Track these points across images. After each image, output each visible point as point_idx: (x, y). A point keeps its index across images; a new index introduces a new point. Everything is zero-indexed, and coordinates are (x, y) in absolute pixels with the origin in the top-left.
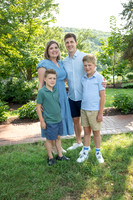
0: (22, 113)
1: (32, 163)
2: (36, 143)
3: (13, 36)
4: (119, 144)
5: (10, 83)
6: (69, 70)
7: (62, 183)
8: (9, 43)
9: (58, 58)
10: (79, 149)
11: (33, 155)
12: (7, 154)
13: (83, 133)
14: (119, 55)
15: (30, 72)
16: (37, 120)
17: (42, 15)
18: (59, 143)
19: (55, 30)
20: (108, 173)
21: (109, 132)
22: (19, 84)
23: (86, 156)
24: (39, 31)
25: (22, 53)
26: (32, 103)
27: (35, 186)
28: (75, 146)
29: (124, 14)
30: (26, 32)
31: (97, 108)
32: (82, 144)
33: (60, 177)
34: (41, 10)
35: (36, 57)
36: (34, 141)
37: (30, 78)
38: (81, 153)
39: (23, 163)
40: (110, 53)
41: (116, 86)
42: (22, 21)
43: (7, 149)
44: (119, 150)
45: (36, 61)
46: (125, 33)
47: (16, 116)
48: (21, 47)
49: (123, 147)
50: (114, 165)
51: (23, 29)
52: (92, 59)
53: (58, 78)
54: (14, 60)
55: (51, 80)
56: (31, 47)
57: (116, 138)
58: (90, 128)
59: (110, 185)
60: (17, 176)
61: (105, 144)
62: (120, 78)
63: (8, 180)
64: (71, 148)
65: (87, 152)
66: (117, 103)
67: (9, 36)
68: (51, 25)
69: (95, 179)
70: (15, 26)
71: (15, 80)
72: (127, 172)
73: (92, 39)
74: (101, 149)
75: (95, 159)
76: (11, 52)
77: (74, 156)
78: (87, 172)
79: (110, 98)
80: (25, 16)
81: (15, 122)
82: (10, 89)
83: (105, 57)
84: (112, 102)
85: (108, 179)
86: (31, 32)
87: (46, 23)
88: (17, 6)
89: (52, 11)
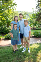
0: (5, 37)
2: (10, 46)
3: (3, 14)
4: (35, 47)
5: (2, 28)
8: (2, 16)
10: (23, 48)
11: (9, 50)
12: (1, 50)
14: (35, 19)
15: (8, 25)
19: (16, 12)
20: (31, 56)
21: (32, 43)
22: (5, 28)
24: (11, 12)
25: (6, 19)
26: (9, 34)
27: (9, 60)
28: (21, 47)
29: (36, 7)
30: (7, 12)
32: (23, 47)
33: (17, 57)
34: (12, 6)
35: (10, 20)
36: (9, 45)
37: (8, 26)
39: (6, 52)
40: (32, 19)
41: (34, 29)
42: (6, 9)
43: (1, 48)
44: (35, 49)
45: (10, 21)
47: (4, 38)
48: (6, 17)
50: (33, 53)
51: (6, 11)
54: (3, 21)
56: (9, 17)
57: (34, 45)
59: (32, 60)
60: (4, 56)
61: (30, 47)
62: (35, 27)
64: (20, 48)
65: (25, 49)
66: (34, 34)
67: (2, 14)
68: (15, 10)
69: (28, 58)
70: (4, 11)
72: (37, 56)
73: (27, 15)
75: (28, 51)
76: (2, 18)
77: (21, 50)
78: (25, 55)
79: (32, 33)
80: (7, 8)
81: (3, 40)
82: (2, 29)
83: (31, 20)
85: (31, 58)
86: (9, 12)
87: (13, 10)
88: (5, 5)
89: (15, 6)
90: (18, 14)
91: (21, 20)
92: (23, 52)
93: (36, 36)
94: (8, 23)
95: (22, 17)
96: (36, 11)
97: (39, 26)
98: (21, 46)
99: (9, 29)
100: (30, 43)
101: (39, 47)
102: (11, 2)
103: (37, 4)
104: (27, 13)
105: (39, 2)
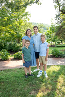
0: (15, 56)
1: (19, 77)
3: (13, 26)
4: (54, 70)
5: (11, 44)
6: (34, 40)
7: (31, 85)
8: (10, 28)
9: (31, 35)
10: (38, 71)
11: (19, 74)
12: (9, 73)
13: (39, 65)
14: (54, 34)
15: (18, 40)
16: (21, 59)
17: (24, 18)
18: (30, 69)
19: (29, 23)
20: (49, 81)
21: (50, 65)
22: (14, 44)
23: (41, 74)
24: (23, 24)
25: (16, 32)
26: (19, 52)
27: (20, 86)
29: (56, 18)
30: (18, 24)
31: (45, 55)
32: (39, 69)
33: (30, 83)
34: (24, 16)
37: (18, 42)
38: (39, 73)
39: (15, 77)
40: (51, 33)
41: (52, 46)
42: (16, 20)
43: (9, 71)
44: (54, 72)
45: (21, 35)
46: (56, 25)
47: (13, 57)
48: (16, 30)
49: (55, 71)
50: (52, 78)
51: (16, 23)
52: (44, 36)
53: (30, 43)
54: (12, 35)
55: (28, 44)
56: (20, 30)
57: (53, 67)
58: (42, 63)
59: (50, 87)
60: (13, 82)
61: (48, 69)
62: (54, 43)
63: (9, 84)
64: (34, 71)
65: (41, 73)
66: (53, 53)
67: (11, 26)
68: (27, 21)
69: (44, 84)
70: (13, 22)
71: (13, 42)
72: (57, 81)
73: (43, 27)
74: (47, 71)
77: (36, 74)
78: (41, 81)
79: (51, 51)
80: (17, 18)
81: (12, 60)
82: (11, 46)
83: (48, 34)
84: (51, 52)
85: (49, 84)
86: (20, 24)
88: (15, 14)
89: (28, 16)
90: (32, 26)
91: (36, 34)
92: (38, 76)
93: (56, 56)
94: (19, 39)
95: (37, 30)
96: (55, 23)
97: (58, 43)
98: (35, 68)
99: (20, 46)
100: (48, 65)
101: (60, 70)
102: (23, 11)
103: (58, 14)
104: (44, 26)
105: (60, 12)
